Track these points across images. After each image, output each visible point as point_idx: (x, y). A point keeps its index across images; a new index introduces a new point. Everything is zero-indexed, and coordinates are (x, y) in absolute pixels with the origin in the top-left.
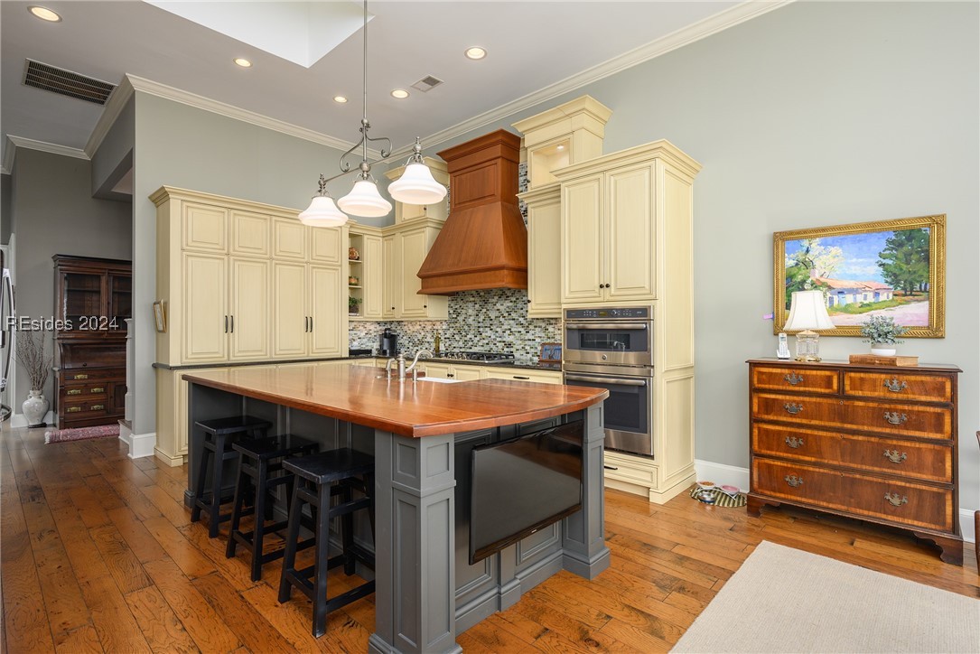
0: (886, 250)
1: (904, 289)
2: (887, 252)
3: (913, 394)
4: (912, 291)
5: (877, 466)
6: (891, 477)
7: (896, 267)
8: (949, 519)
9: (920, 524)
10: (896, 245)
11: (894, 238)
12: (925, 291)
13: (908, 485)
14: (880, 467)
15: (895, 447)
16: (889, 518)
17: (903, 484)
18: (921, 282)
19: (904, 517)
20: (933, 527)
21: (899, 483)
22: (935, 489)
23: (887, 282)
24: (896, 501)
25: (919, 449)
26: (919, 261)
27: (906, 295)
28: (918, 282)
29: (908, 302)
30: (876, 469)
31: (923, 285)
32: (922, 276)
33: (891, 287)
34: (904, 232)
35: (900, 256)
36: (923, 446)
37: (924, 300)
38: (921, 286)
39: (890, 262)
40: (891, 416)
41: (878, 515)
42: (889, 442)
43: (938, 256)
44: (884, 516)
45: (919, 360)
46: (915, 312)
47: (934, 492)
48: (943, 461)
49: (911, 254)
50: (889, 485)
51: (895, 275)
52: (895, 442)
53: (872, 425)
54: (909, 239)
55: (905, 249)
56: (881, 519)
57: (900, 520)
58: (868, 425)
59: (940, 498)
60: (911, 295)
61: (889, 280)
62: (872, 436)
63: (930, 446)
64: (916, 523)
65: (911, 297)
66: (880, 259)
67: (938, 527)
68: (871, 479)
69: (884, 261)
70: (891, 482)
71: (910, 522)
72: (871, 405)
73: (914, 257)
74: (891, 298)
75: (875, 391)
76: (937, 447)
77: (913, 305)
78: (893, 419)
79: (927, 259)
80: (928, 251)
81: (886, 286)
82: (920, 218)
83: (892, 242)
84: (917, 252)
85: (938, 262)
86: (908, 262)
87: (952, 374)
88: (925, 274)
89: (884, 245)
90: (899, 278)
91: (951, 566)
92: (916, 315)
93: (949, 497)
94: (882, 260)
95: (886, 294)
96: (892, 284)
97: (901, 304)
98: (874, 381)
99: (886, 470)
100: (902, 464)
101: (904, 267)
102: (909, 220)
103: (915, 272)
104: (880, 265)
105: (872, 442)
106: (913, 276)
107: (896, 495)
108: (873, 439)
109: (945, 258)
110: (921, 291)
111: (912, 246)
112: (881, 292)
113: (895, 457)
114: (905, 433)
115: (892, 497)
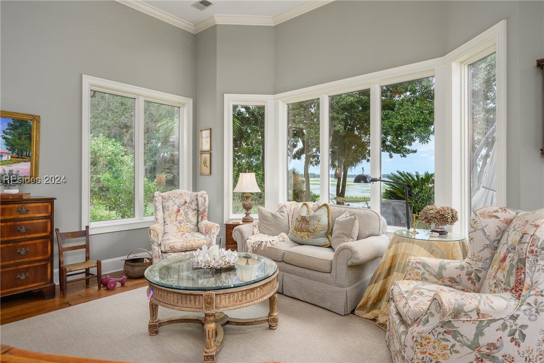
0: (7, 129)
1: (17, 154)
2: (8, 131)
3: (33, 214)
4: (22, 155)
5: (12, 260)
6: (21, 264)
7: (13, 141)
8: (49, 276)
9: (36, 285)
10: (13, 127)
11: (12, 123)
12: (29, 156)
13: (29, 266)
14: (14, 260)
15: (23, 246)
16: (19, 288)
17: (27, 266)
18: (26, 151)
19: (27, 284)
20: (42, 283)
21: (25, 266)
22: (43, 263)
23: (7, 149)
24: (23, 277)
25: (36, 243)
26: (26, 139)
27: (18, 158)
28: (25, 151)
29: (19, 162)
30: (12, 262)
31: (28, 153)
32: (27, 147)
33: (10, 152)
34: (18, 121)
35: (16, 134)
36: (38, 241)
37: (28, 161)
38: (26, 153)
39: (10, 137)
40: (21, 228)
41: (13, 289)
42: (20, 244)
43: (36, 138)
44: (16, 289)
45: (31, 195)
46: (23, 168)
47: (42, 265)
48: (47, 247)
49: (22, 134)
50: (19, 269)
51: (13, 146)
52: (23, 243)
53: (10, 236)
54: (21, 125)
55: (18, 131)
56: (15, 291)
57: (25, 287)
58: (7, 237)
59: (45, 266)
60: (21, 158)
61: (9, 148)
62: (9, 243)
63: (41, 241)
64: (33, 285)
65: (21, 159)
66: (3, 134)
67: (44, 283)
68: (8, 269)
69: (6, 136)
70: (20, 267)
71: (30, 286)
72: (9, 224)
73: (23, 137)
74: (10, 159)
75: (11, 215)
76: (44, 240)
77: (22, 164)
78: (22, 230)
79: (30, 138)
80: (30, 134)
81: (7, 151)
82: (28, 115)
83: (11, 125)
84: (25, 134)
85: (36, 141)
86: (20, 139)
87: (51, 201)
88: (29, 147)
89: (6, 127)
90: (15, 147)
91: (50, 300)
92: (24, 169)
93: (49, 265)
94: (5, 135)
95: (6, 156)
96: (10, 150)
97: (15, 163)
98: (11, 209)
99: (17, 261)
100: (27, 254)
101: (18, 141)
102: (21, 114)
103: (23, 145)
104: (3, 138)
105: (10, 247)
106: (22, 147)
107: (23, 274)
108: (10, 245)
109: (39, 139)
110: (26, 156)
111: (22, 130)
112: (4, 155)
113: (23, 252)
114: (28, 236)
115: (21, 275)
